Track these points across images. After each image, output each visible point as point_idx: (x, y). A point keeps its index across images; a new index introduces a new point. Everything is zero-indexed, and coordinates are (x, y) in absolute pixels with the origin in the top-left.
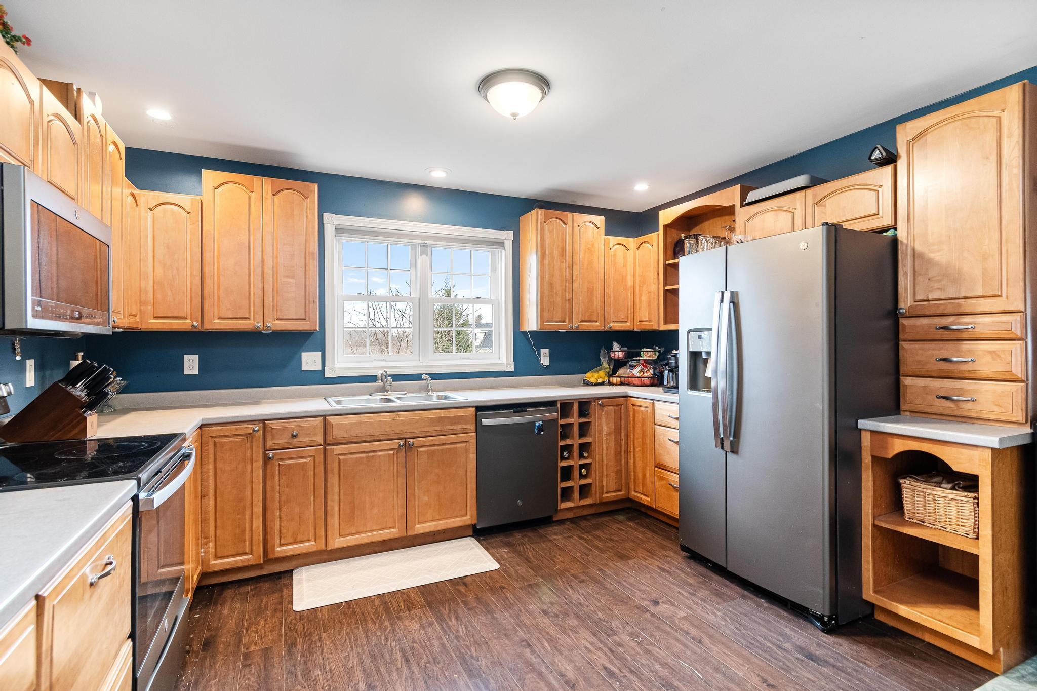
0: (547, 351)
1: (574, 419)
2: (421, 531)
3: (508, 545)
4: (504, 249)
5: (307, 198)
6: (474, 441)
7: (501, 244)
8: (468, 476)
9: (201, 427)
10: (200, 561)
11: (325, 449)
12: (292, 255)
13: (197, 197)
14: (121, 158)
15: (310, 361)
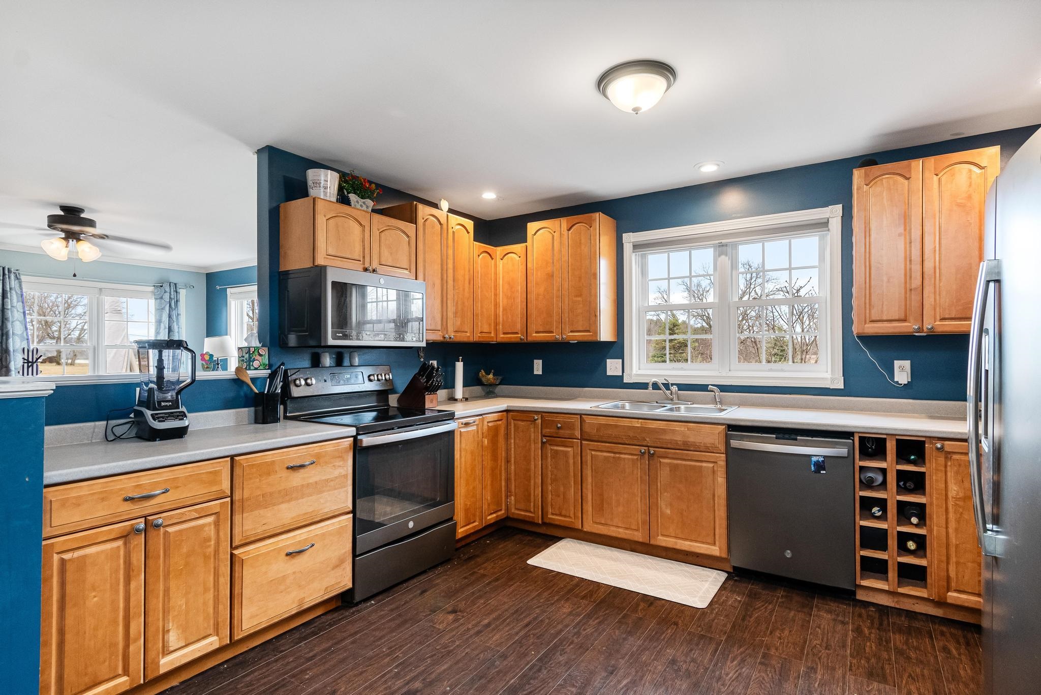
0: (907, 364)
1: (890, 463)
2: (664, 544)
3: (753, 596)
4: (829, 230)
5: (591, 227)
6: (722, 463)
7: (824, 224)
8: (716, 502)
9: (507, 411)
10: (503, 507)
11: (581, 443)
12: (580, 278)
13: (524, 244)
14: (468, 233)
15: (613, 367)
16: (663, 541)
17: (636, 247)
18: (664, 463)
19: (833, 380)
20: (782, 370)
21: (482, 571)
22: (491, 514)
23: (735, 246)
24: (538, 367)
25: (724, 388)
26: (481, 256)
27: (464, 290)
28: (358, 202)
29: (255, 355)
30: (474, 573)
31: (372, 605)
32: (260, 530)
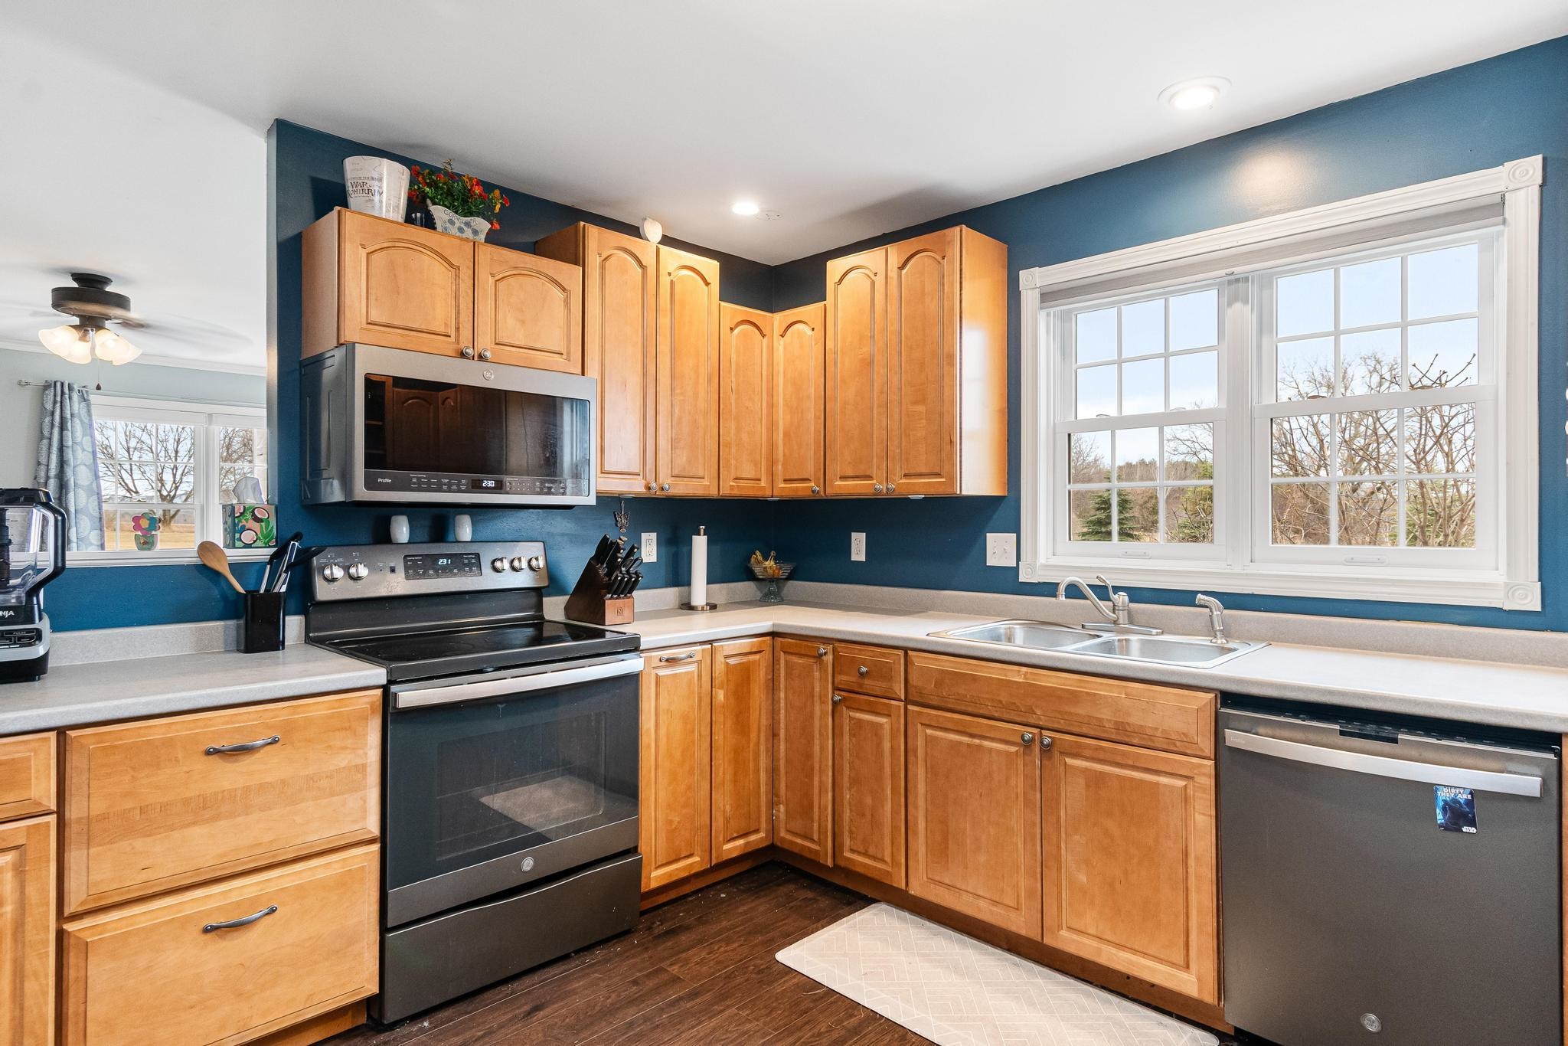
2: (1072, 949)
4: (1504, 223)
5: (945, 256)
6: (1206, 780)
7: (1495, 208)
8: (1191, 870)
9: (773, 634)
10: (763, 825)
11: (906, 709)
12: (922, 365)
13: (821, 304)
14: (707, 284)
15: (998, 549)
16: (1068, 941)
17: (1048, 296)
18: (1072, 767)
19: (1510, 589)
20: (1380, 563)
21: (675, 970)
22: (733, 839)
23: (1267, 280)
24: (859, 547)
25: (1233, 601)
26: (736, 331)
27: (696, 395)
28: (452, 222)
29: (247, 520)
30: (661, 970)
31: (423, 1030)
32: (134, 880)
